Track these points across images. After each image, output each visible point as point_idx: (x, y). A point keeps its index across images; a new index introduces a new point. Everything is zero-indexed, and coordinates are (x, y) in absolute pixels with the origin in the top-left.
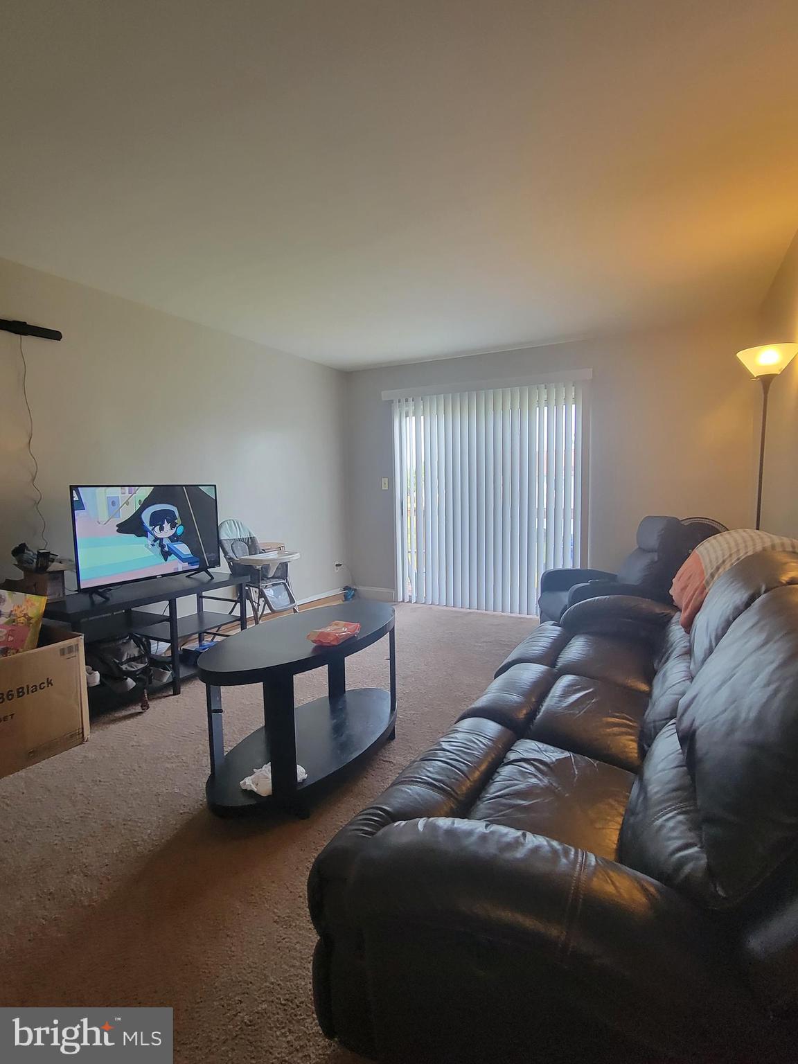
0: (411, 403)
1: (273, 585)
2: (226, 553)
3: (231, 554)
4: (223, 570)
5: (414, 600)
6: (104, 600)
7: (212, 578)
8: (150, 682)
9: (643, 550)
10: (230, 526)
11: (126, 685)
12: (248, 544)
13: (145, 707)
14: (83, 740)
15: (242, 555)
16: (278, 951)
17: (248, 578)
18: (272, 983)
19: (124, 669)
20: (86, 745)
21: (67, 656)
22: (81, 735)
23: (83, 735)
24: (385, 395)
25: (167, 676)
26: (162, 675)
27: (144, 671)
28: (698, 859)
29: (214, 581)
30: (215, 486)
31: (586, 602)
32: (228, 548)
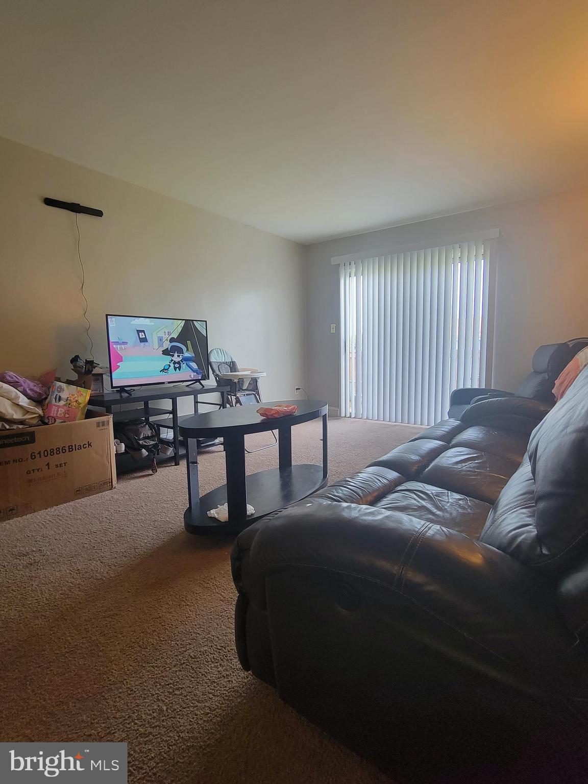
0: (353, 265)
1: (247, 395)
2: (214, 371)
3: (218, 372)
4: (211, 382)
5: (353, 416)
6: (128, 395)
7: (203, 387)
8: (158, 454)
9: (536, 372)
10: (218, 352)
11: (141, 454)
12: (230, 367)
13: (154, 471)
14: (112, 487)
15: (225, 372)
16: (221, 618)
17: (228, 388)
18: (213, 636)
19: (141, 443)
20: (114, 490)
21: (101, 427)
22: (111, 484)
23: (112, 484)
24: (334, 261)
25: (170, 452)
26: (166, 449)
27: (155, 446)
28: (531, 532)
29: (205, 388)
30: (206, 321)
31: (481, 403)
32: (216, 368)
